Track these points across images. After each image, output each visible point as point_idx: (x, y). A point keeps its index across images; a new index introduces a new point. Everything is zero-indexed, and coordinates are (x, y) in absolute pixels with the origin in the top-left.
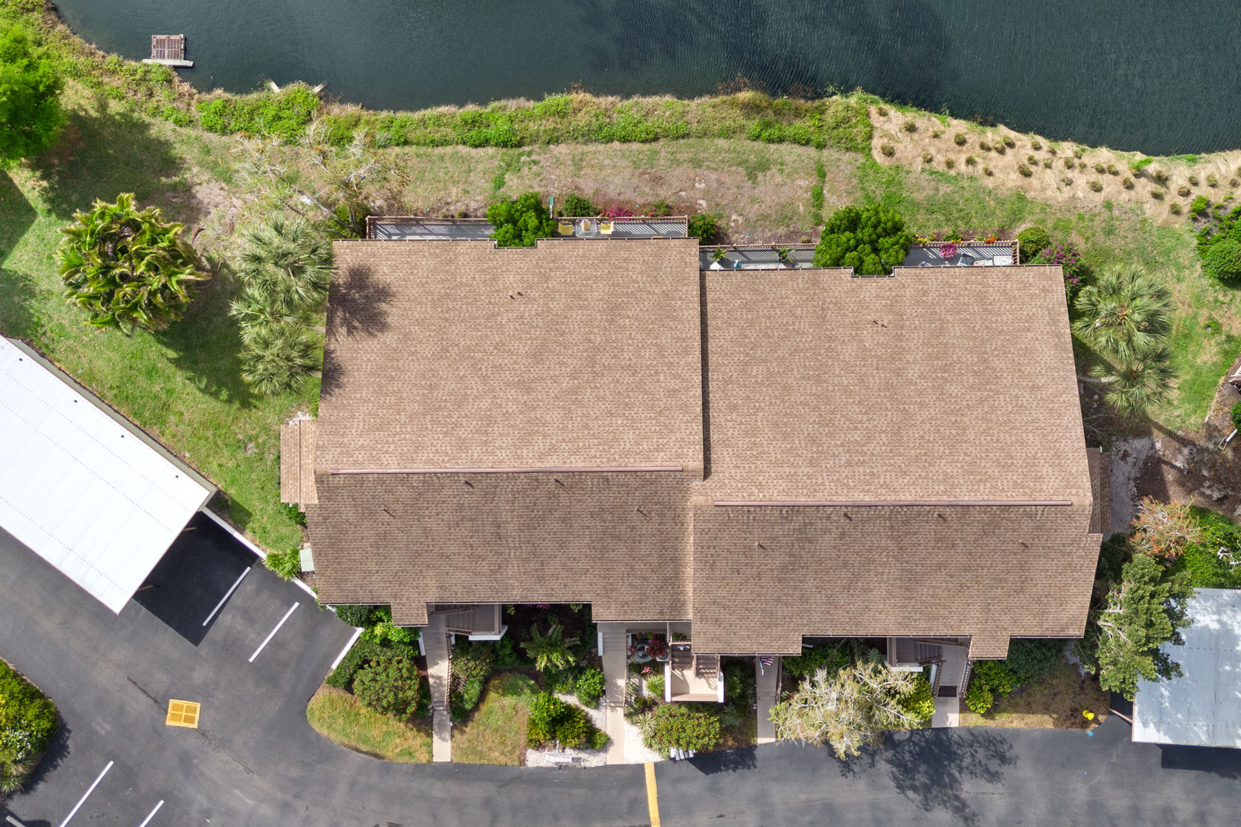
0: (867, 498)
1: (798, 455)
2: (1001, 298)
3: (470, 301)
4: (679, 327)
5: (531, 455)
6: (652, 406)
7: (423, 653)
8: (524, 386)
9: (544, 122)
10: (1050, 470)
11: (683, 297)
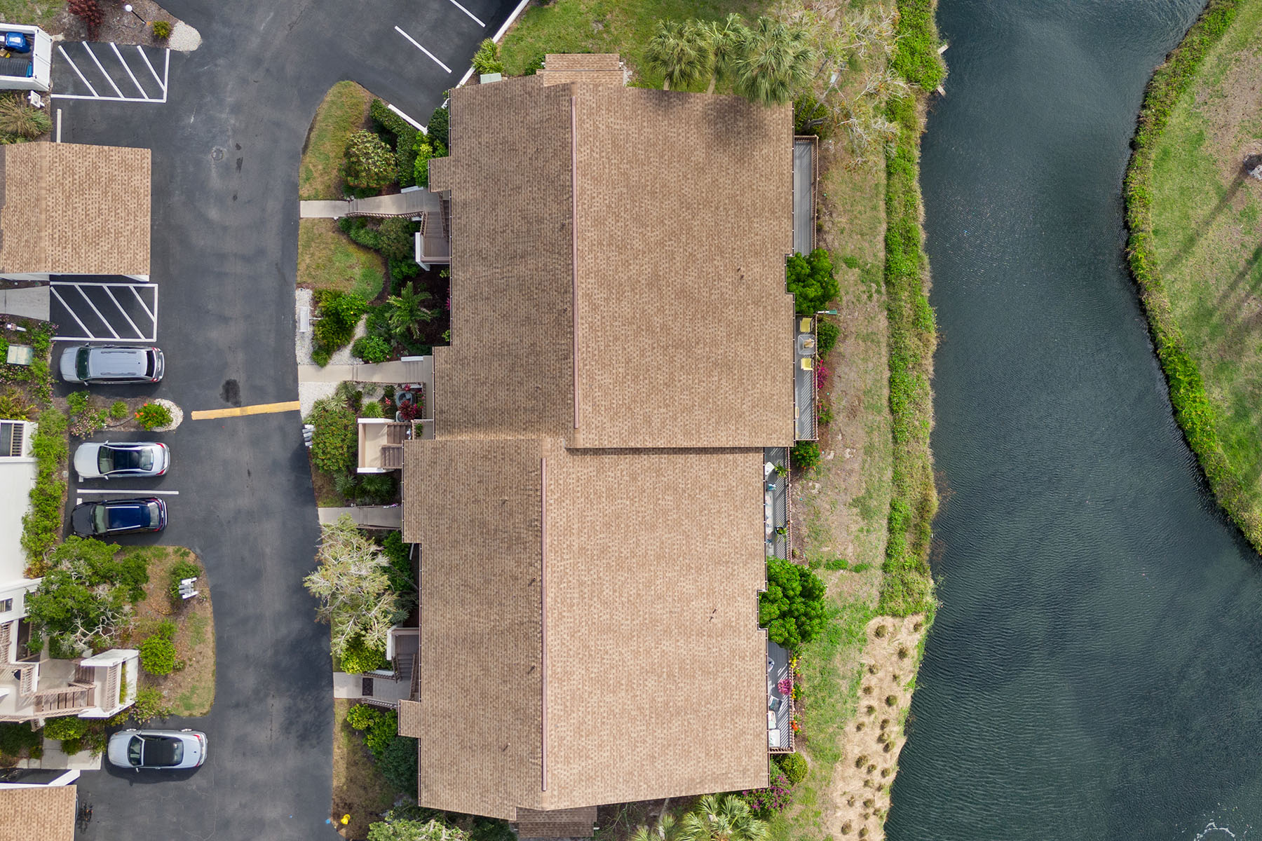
0: (549, 600)
1: (589, 537)
2: (737, 730)
3: (736, 230)
4: (710, 427)
5: (590, 286)
6: (635, 401)
7: (403, 191)
8: (654, 282)
9: (909, 306)
10: (575, 771)
11: (739, 432)
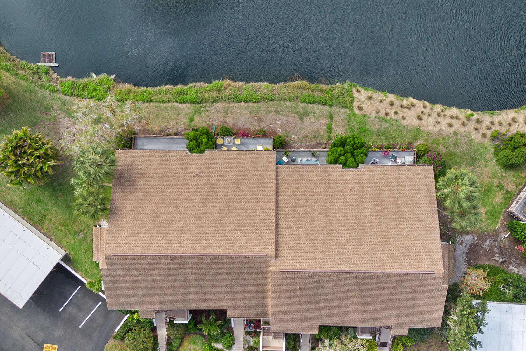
0: (346, 269)
1: (317, 249)
2: (406, 180)
3: (175, 177)
4: (266, 190)
5: (200, 248)
6: (254, 226)
7: (155, 325)
8: (198, 216)
9: (212, 93)
10: (426, 258)
11: (268, 177)
